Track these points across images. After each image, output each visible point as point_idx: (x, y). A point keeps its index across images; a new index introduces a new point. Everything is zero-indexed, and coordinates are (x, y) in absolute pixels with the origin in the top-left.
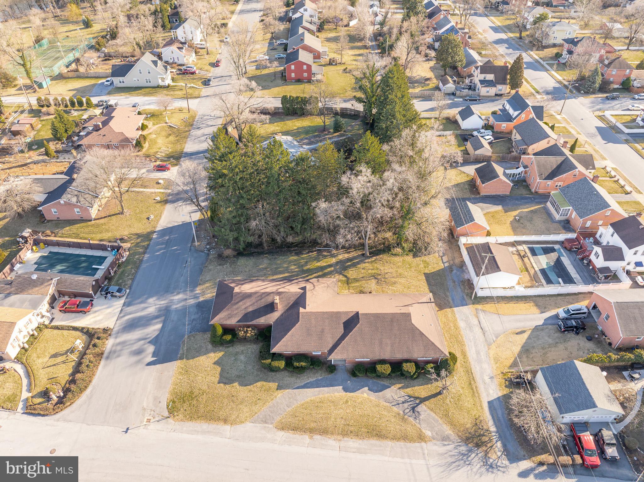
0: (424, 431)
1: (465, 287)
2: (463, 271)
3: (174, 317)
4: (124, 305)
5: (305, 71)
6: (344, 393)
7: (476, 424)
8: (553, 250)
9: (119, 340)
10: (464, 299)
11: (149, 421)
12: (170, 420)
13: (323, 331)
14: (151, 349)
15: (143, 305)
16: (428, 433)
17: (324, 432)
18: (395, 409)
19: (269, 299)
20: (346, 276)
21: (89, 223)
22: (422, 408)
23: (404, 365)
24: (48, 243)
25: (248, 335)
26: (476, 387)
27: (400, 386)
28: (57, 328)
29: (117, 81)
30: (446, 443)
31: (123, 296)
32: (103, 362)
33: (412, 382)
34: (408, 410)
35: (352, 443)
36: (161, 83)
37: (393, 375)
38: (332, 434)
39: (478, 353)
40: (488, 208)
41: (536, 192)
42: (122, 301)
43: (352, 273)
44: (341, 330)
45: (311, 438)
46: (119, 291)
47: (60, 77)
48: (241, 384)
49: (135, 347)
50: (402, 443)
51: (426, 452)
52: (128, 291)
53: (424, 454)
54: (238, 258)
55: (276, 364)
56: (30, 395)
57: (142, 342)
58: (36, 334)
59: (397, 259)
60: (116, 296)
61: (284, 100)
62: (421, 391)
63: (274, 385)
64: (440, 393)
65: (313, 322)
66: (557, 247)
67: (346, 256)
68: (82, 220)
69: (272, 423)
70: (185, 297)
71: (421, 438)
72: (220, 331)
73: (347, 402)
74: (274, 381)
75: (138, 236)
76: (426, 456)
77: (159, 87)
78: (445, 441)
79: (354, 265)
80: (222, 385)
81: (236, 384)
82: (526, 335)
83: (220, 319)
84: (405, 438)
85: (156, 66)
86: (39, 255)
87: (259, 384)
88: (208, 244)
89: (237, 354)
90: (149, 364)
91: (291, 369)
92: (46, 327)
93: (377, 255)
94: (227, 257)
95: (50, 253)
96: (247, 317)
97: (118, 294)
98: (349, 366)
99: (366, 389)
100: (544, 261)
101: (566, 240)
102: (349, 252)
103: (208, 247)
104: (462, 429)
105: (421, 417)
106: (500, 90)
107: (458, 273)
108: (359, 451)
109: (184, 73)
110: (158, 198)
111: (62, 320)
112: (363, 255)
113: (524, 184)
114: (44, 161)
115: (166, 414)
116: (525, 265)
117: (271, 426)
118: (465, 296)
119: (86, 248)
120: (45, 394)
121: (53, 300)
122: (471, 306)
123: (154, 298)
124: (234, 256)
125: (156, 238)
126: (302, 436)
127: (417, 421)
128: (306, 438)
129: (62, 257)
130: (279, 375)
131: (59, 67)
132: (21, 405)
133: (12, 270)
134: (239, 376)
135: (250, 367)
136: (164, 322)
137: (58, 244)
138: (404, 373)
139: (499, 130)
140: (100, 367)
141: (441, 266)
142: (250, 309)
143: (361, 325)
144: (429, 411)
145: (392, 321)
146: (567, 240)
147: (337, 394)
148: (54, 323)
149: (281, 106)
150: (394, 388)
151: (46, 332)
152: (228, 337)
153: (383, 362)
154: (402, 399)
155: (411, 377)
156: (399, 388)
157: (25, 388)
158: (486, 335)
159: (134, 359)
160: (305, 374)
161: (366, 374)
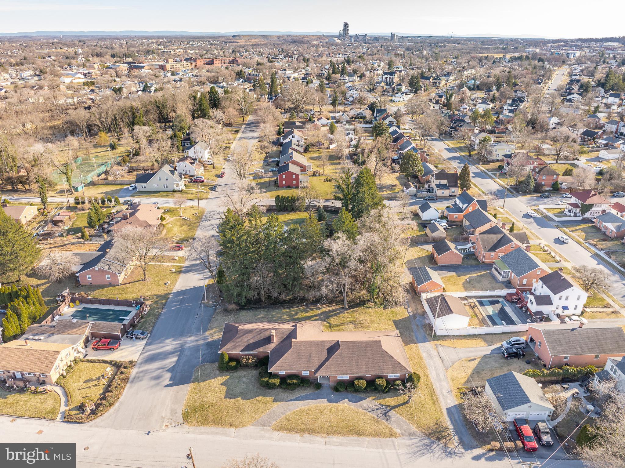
0: (394, 429)
1: (426, 329)
2: (425, 318)
3: (187, 353)
4: (146, 344)
5: (294, 179)
6: (329, 404)
7: (437, 424)
8: (498, 302)
9: (141, 369)
10: (425, 337)
11: (167, 426)
12: (185, 425)
13: (310, 355)
14: (169, 375)
15: (161, 345)
16: (398, 431)
17: (312, 431)
18: (370, 414)
19: (267, 334)
20: (329, 323)
21: (117, 287)
22: (392, 413)
23: (377, 380)
24: (82, 301)
25: (250, 361)
26: (437, 398)
27: (374, 398)
28: (90, 361)
29: (139, 186)
30: (413, 438)
31: (145, 338)
32: (128, 385)
33: (384, 395)
34: (381, 415)
35: (336, 439)
36: (176, 188)
37: (368, 389)
38: (319, 433)
39: (438, 375)
40: (444, 274)
41: (483, 262)
42: (144, 342)
43: (333, 320)
44: (325, 355)
45: (302, 436)
46: (142, 333)
47: (92, 184)
48: (243, 399)
49: (155, 374)
50: (376, 439)
51: (396, 444)
52: (149, 335)
53: (394, 446)
54: (240, 312)
55: (273, 381)
56: (68, 408)
57: (161, 370)
58: (73, 365)
59: (371, 310)
60: (139, 338)
61: (277, 199)
62: (392, 401)
63: (271, 399)
64: (407, 403)
65: (303, 348)
66: (500, 300)
67: (329, 309)
68: (111, 285)
69: (269, 426)
70: (196, 339)
71: (392, 434)
72: (227, 358)
73: (331, 409)
74: (271, 396)
75: (157, 296)
76: (396, 447)
77: (174, 191)
78: (412, 436)
79: (336, 315)
80: (228, 399)
81: (239, 399)
82: (476, 362)
83: (227, 349)
84: (378, 434)
85: (173, 174)
86: (75, 309)
87: (258, 398)
88: (215, 302)
89: (240, 377)
90: (167, 386)
91: (284, 386)
92: (81, 360)
93: (355, 308)
94: (231, 310)
95: (84, 308)
96: (248, 348)
97: (141, 336)
98: (332, 383)
99: (347, 400)
100: (490, 310)
101: (507, 294)
102: (331, 306)
103: (215, 304)
104: (425, 428)
105: (392, 420)
106: (454, 192)
107: (421, 320)
108: (341, 444)
109: (194, 182)
110: (174, 270)
111: (93, 355)
112: (343, 308)
113: (473, 257)
114: (79, 243)
115: (181, 421)
116: (474, 312)
117: (269, 428)
118: (427, 336)
119: (115, 305)
120: (81, 408)
121: (87, 342)
122: (432, 342)
123: (171, 339)
124: (237, 310)
125: (172, 298)
126: (294, 435)
127: (389, 422)
128: (298, 436)
129: (94, 311)
130: (275, 391)
131: (92, 176)
132: (59, 416)
133: (52, 320)
134: (241, 393)
135: (251, 386)
136: (179, 356)
137: (91, 302)
138: (377, 386)
139: (453, 220)
140: (126, 388)
141: (407, 315)
142: (252, 341)
143: (342, 350)
144: (398, 416)
145: (366, 347)
146: (509, 294)
147: (322, 404)
148: (88, 358)
149: (274, 204)
150: (369, 399)
151: (80, 364)
152: (233, 364)
153: (359, 378)
154: (376, 407)
155: (383, 391)
156: (374, 399)
157: (63, 403)
158: (444, 362)
159: (153, 382)
160: (296, 390)
161: (346, 389)
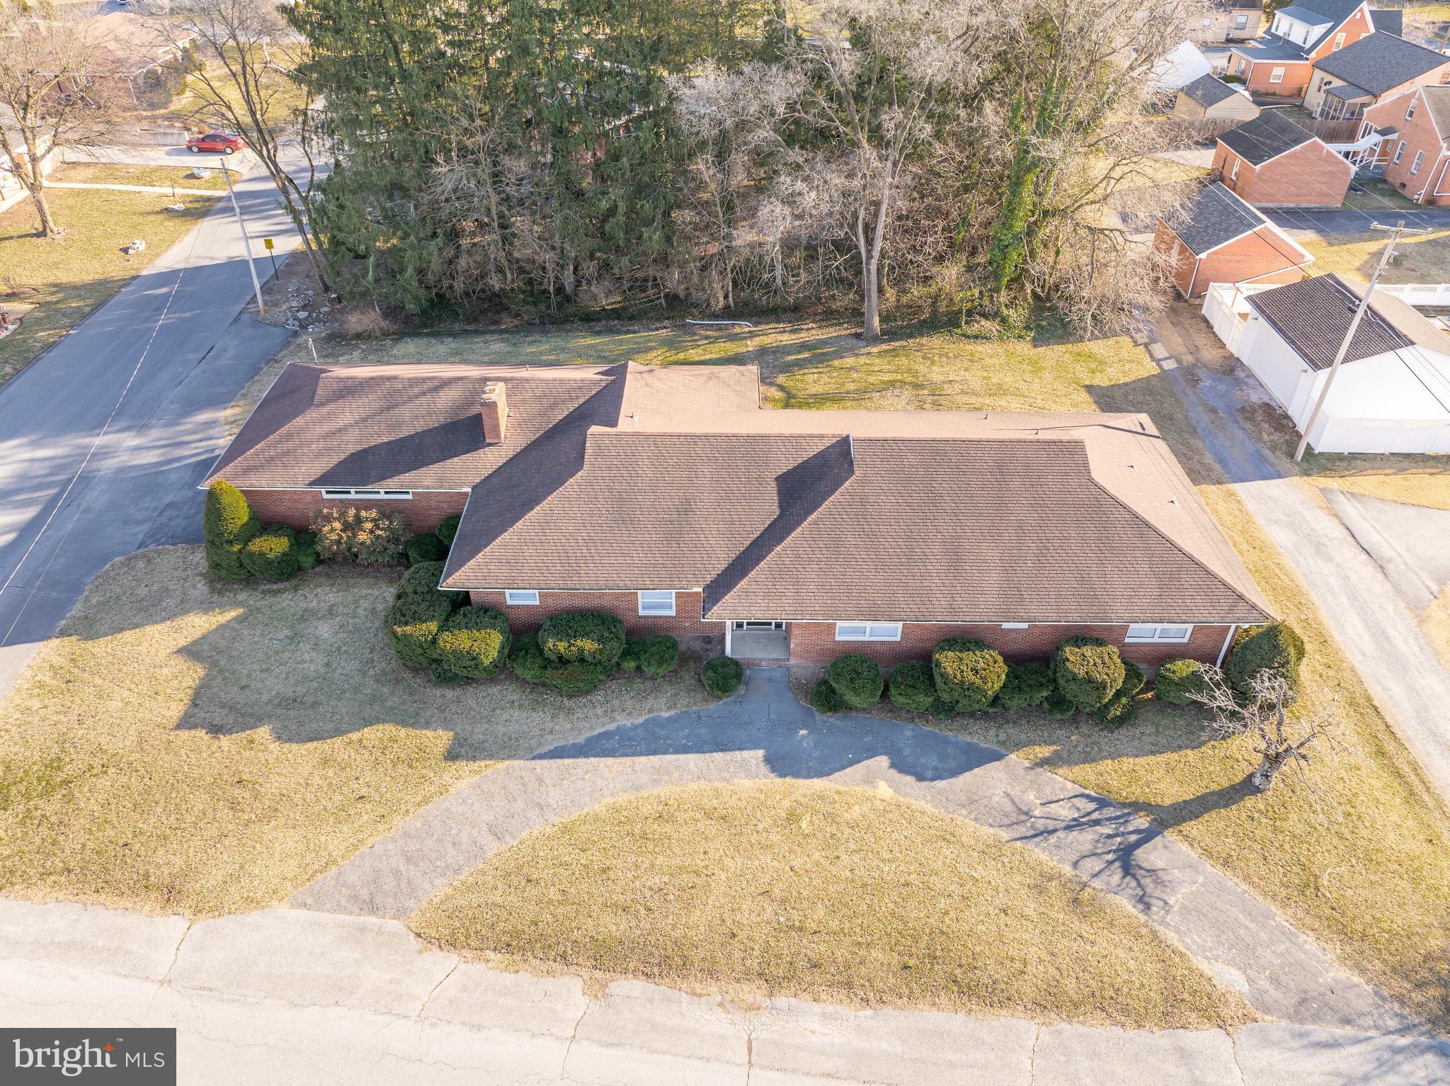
0: (1202, 966)
1: (1257, 425)
2: (1238, 382)
10: (1263, 459)
13: (685, 508)
16: (1230, 978)
17: (667, 961)
18: (1033, 853)
19: (462, 404)
22: (1167, 855)
23: (1069, 652)
25: (362, 537)
26: (1416, 769)
27: (1045, 751)
33: (1104, 738)
34: (1101, 864)
35: (819, 1024)
37: (1016, 702)
39: (1380, 635)
44: (768, 507)
45: (597, 991)
48: (285, 736)
50: (1095, 1032)
55: (460, 640)
59: (980, 348)
63: (439, 739)
64: (1247, 787)
65: (645, 470)
69: (399, 914)
71: (1194, 1002)
72: (240, 514)
80: (200, 733)
81: (265, 734)
84: (1104, 1000)
87: (371, 734)
89: (304, 617)
91: (528, 672)
93: (911, 336)
98: (801, 663)
99: (883, 761)
103: (303, 315)
107: (1222, 388)
110: (180, 208)
112: (859, 335)
113: (1383, 185)
117: (396, 925)
118: (1267, 452)
122: (1296, 480)
126: (550, 983)
127: (1158, 915)
128: (569, 992)
130: (474, 698)
135: (351, 667)
136: (50, 504)
138: (1070, 690)
139: (1266, 87)
141: (1150, 369)
143: (863, 482)
144: (1212, 870)
147: (746, 785)
152: (275, 546)
153: (964, 639)
155: (1100, 717)
156: (1046, 764)
160: (599, 697)
161: (885, 695)
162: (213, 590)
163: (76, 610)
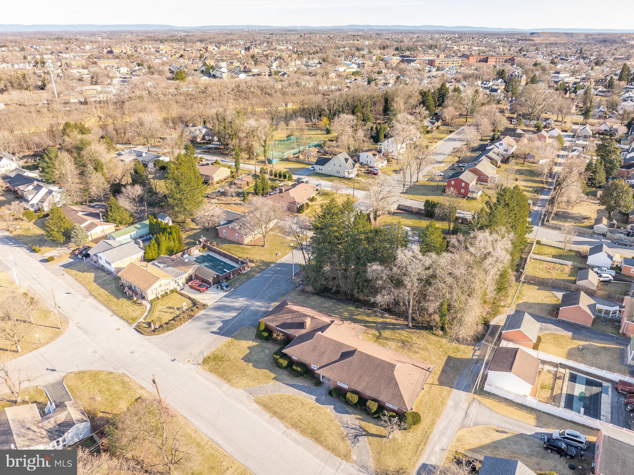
0: (352, 454)
1: (478, 379)
3: (247, 313)
4: (225, 296)
5: (463, 188)
6: (315, 402)
7: (398, 472)
8: (599, 385)
9: (207, 313)
10: (469, 386)
11: (189, 361)
12: (200, 367)
14: (220, 324)
15: (234, 300)
16: (354, 457)
17: (282, 418)
18: (343, 429)
19: (303, 319)
20: (380, 333)
21: (241, 246)
22: (364, 440)
23: (369, 401)
24: (210, 249)
25: (279, 338)
26: (423, 449)
27: (360, 417)
28: (181, 294)
29: (317, 167)
30: (362, 470)
31: (228, 291)
32: (190, 321)
33: (371, 419)
34: (352, 435)
35: (295, 434)
36: (346, 175)
37: (357, 406)
38: (286, 422)
39: (446, 428)
41: (624, 334)
42: (225, 294)
43: (387, 333)
44: (338, 357)
45: (271, 417)
46: (227, 287)
47: (287, 160)
48: (253, 366)
49: (212, 320)
50: (328, 453)
51: (342, 467)
52: (232, 289)
53: (339, 467)
54: (313, 295)
55: (281, 361)
56: (144, 321)
57: (218, 319)
58: (169, 293)
59: (434, 338)
61: (427, 203)
62: (372, 428)
63: (273, 376)
64: (386, 437)
66: (605, 384)
67: (393, 321)
68: (238, 243)
69: (254, 396)
70: (262, 305)
71: (346, 457)
73: (312, 408)
74: (275, 374)
75: (263, 262)
76: (340, 470)
78: (363, 468)
79: (393, 329)
80: (243, 361)
81: (251, 364)
82: (505, 436)
83: (267, 320)
84: (334, 450)
85: (346, 162)
86: (201, 254)
87: (264, 370)
88: (301, 281)
89: (266, 348)
90: (212, 332)
91: (289, 370)
92: (177, 292)
93: (420, 329)
94: (307, 292)
95: (208, 255)
96: (284, 325)
97: (225, 288)
98: (331, 385)
99: (332, 407)
100: (579, 389)
101: (620, 381)
102: (397, 320)
104: (382, 468)
105: (357, 444)
108: (295, 441)
109: (369, 173)
110: (292, 245)
111: (187, 292)
112: (407, 325)
113: (617, 324)
114: (240, 204)
115: (200, 362)
116: (554, 385)
117: (253, 398)
119: (230, 259)
120: (149, 324)
121: (190, 279)
122: (471, 394)
123: (244, 299)
124: (312, 293)
125: (273, 267)
126: (265, 413)
127: (353, 445)
128: (267, 415)
129: (212, 259)
130: (281, 371)
131: (289, 154)
132: (135, 324)
133: (182, 256)
134: (256, 361)
135: (267, 359)
136: (240, 314)
137: (215, 251)
138: (366, 407)
139: (628, 274)
140: (186, 323)
141: (469, 356)
143: (353, 358)
144: (368, 444)
145: (378, 365)
146: (622, 383)
147: (309, 400)
148: (182, 292)
149: (423, 208)
150: (353, 416)
151: (175, 294)
152: (266, 334)
153: (354, 392)
154: (354, 426)
155: (372, 415)
156: (357, 418)
157: (144, 317)
158: (466, 420)
159: (206, 326)
160: (298, 378)
161: (339, 397)
162: (255, 338)
163: (235, 334)
